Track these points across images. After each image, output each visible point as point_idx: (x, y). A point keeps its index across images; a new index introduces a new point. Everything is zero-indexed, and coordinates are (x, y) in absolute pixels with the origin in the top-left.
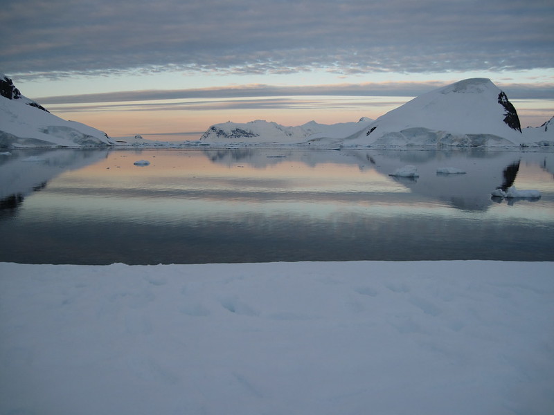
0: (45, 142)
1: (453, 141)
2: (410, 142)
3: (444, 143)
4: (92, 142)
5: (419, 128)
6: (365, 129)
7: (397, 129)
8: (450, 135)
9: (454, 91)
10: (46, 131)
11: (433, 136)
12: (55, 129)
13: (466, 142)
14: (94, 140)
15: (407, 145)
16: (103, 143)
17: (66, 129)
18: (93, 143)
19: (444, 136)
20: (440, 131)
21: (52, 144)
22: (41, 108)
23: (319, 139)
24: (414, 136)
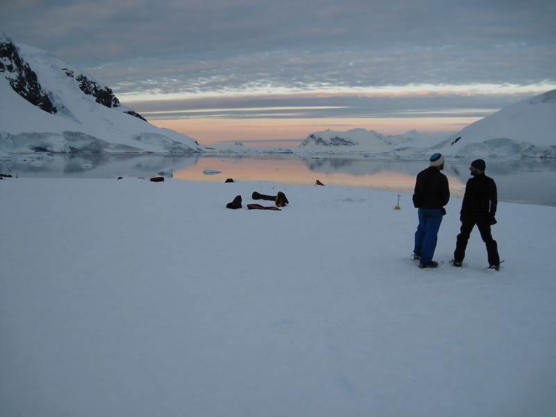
0: (133, 148)
1: (535, 153)
2: (493, 153)
3: (527, 154)
4: (180, 148)
5: (503, 139)
6: (450, 139)
7: (481, 140)
8: (533, 146)
9: (543, 101)
10: (138, 138)
11: (516, 148)
12: (147, 136)
13: (549, 154)
14: (183, 147)
15: (490, 156)
16: (191, 149)
17: (157, 136)
18: (182, 149)
19: (527, 147)
20: (523, 143)
21: (139, 150)
22: (138, 116)
23: (404, 149)
24: (498, 147)
